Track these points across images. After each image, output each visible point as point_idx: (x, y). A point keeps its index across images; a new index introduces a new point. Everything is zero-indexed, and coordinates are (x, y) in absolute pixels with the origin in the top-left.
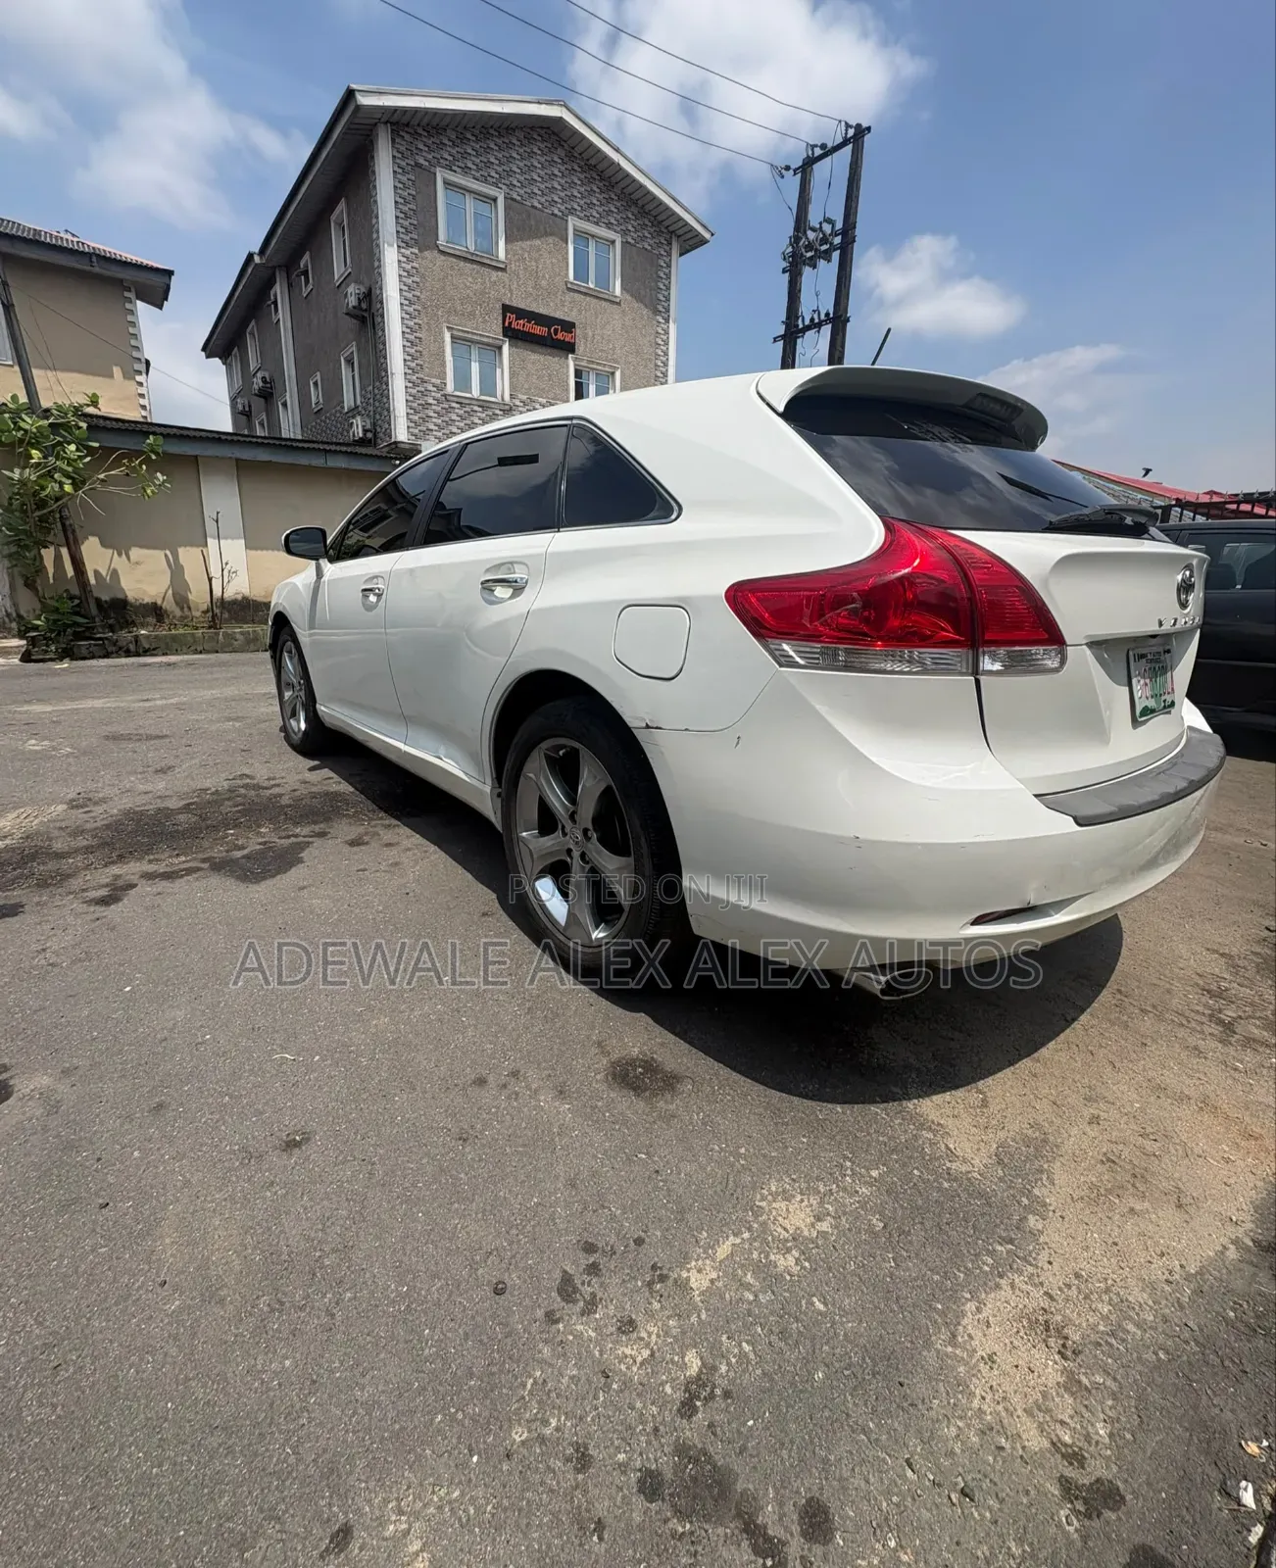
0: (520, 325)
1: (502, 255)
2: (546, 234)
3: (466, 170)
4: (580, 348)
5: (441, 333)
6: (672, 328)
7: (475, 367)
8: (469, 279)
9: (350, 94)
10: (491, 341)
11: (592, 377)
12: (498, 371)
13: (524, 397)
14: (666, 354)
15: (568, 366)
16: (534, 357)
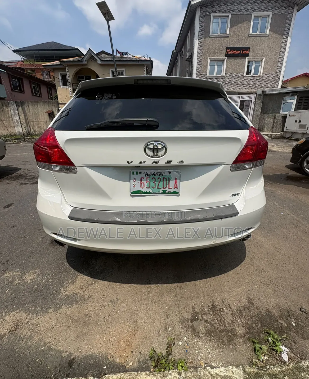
0: (230, 52)
1: (228, 33)
2: (244, 21)
3: (220, 11)
4: (250, 55)
5: (207, 60)
6: (289, 39)
7: (216, 67)
8: (217, 43)
9: (190, 2)
10: (221, 59)
11: (254, 63)
12: (223, 67)
13: (230, 73)
14: (285, 49)
15: (245, 61)
16: (234, 61)
